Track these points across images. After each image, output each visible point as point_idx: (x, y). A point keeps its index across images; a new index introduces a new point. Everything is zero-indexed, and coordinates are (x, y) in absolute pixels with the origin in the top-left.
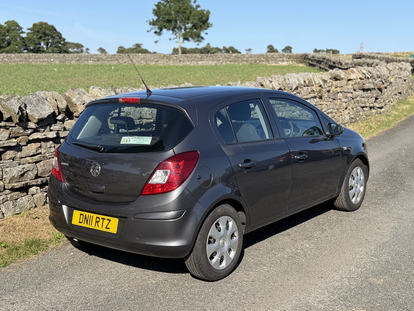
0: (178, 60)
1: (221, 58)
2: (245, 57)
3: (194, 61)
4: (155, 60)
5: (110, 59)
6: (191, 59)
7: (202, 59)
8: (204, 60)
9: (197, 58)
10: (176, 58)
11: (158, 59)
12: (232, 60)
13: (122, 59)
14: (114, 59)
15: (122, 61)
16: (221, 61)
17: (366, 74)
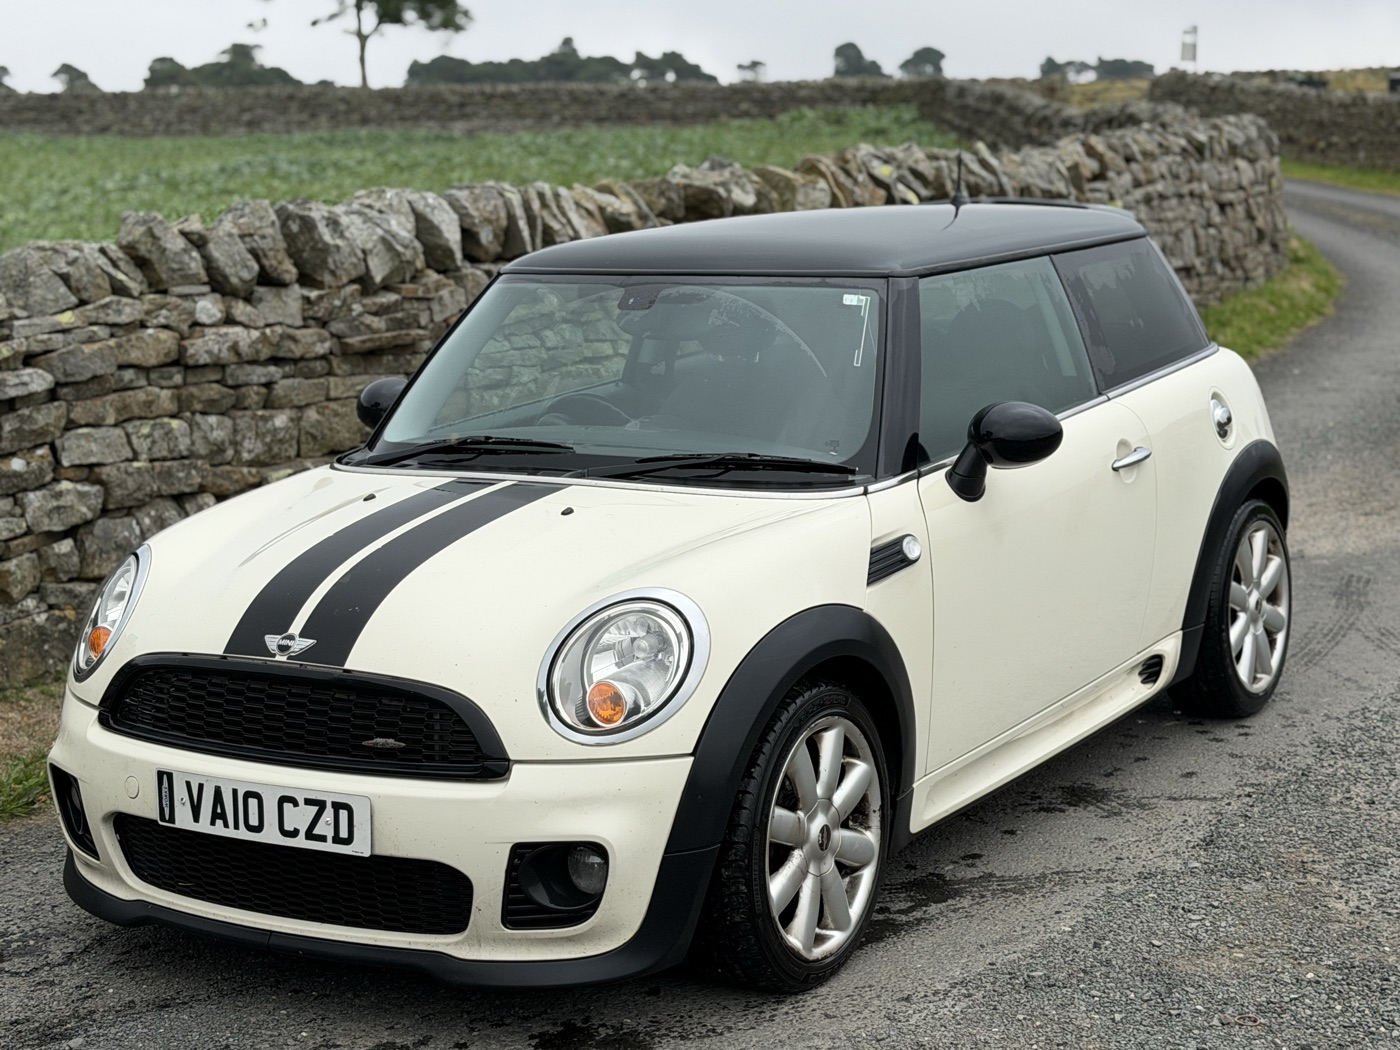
0: (356, 117)
1: (555, 106)
2: (664, 99)
3: (430, 118)
4: (246, 117)
5: (31, 115)
6: (414, 112)
7: (469, 110)
8: (475, 115)
9: (443, 107)
10: (342, 107)
11: (259, 112)
12: (603, 113)
13: (87, 116)
14: (48, 116)
15: (87, 122)
16: (556, 118)
17: (892, 186)
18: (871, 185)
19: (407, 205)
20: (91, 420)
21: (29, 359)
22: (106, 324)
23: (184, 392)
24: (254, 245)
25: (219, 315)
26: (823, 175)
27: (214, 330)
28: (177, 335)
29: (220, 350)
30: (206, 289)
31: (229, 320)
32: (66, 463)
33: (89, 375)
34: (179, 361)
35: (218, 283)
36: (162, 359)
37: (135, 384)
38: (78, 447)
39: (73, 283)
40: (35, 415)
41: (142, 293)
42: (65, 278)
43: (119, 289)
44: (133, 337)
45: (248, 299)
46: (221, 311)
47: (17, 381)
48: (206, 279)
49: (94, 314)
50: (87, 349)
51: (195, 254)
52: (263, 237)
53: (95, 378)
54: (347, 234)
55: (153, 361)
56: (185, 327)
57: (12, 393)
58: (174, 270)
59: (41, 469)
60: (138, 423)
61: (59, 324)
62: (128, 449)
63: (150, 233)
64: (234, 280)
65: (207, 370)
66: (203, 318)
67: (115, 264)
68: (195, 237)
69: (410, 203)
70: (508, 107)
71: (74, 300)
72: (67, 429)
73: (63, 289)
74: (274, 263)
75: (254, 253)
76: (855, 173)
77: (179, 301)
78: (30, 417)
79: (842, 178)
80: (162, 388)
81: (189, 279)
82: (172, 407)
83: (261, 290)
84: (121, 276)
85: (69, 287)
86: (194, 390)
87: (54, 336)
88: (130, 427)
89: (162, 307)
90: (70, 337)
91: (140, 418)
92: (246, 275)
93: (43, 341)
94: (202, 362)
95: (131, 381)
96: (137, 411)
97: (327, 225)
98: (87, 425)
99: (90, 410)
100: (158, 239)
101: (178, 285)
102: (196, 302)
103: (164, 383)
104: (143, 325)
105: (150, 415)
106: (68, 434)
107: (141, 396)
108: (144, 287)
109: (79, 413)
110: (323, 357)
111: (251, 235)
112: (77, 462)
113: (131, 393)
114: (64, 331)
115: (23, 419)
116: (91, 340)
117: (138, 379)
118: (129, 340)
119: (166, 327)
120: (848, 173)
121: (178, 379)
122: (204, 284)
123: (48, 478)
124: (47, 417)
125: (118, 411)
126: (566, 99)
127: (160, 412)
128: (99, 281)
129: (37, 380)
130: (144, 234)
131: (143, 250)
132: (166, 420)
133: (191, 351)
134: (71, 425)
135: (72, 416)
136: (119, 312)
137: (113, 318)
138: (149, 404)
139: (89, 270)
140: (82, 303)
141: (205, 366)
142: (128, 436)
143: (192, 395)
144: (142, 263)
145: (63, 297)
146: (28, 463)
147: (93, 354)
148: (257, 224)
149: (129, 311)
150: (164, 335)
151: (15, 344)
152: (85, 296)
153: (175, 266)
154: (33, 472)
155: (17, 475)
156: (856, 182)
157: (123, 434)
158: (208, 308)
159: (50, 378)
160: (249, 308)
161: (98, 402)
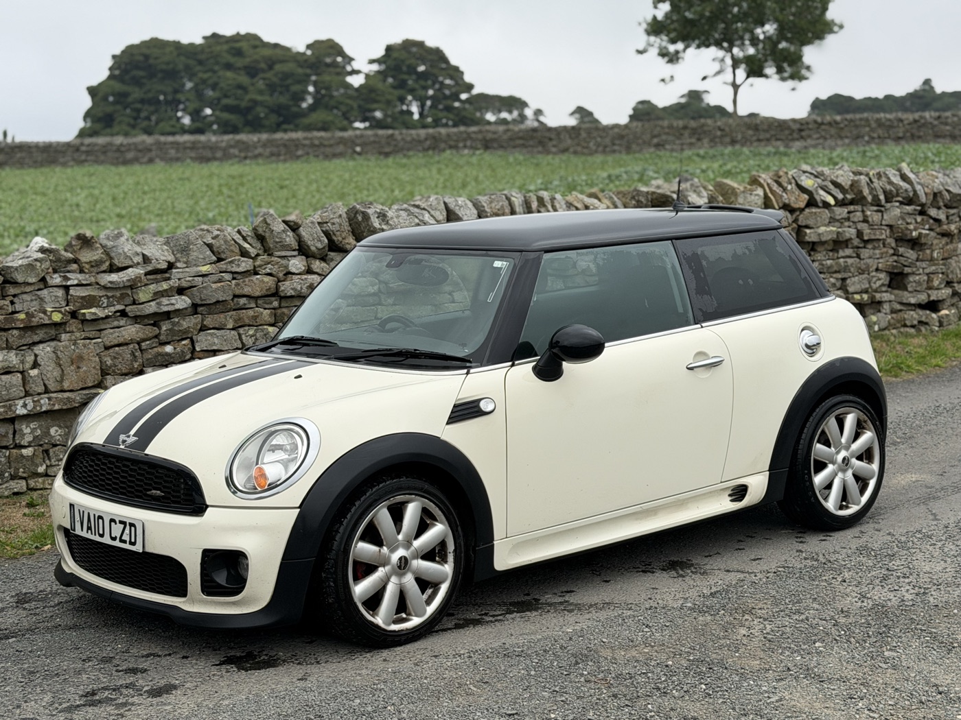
17: (814, 192)
18: (797, 192)
19: (443, 205)
20: (217, 326)
21: (181, 291)
22: (231, 272)
23: (279, 311)
24: (328, 228)
25: (303, 268)
26: (761, 186)
27: (299, 276)
28: (276, 279)
29: (301, 288)
30: (295, 253)
31: (309, 271)
32: (198, 349)
33: (214, 301)
34: (276, 294)
35: (303, 250)
36: (264, 292)
37: (247, 306)
38: (206, 340)
39: (215, 250)
40: (181, 322)
41: (258, 255)
42: (210, 246)
43: (244, 253)
44: (247, 280)
45: (323, 259)
46: (304, 266)
47: (168, 303)
48: (297, 248)
49: (225, 266)
50: (214, 286)
51: (290, 233)
52: (333, 224)
53: (218, 302)
54: (390, 222)
55: (258, 294)
56: (281, 275)
57: (165, 309)
58: (277, 242)
59: (182, 351)
60: (247, 328)
61: (201, 271)
62: (239, 342)
63: (265, 221)
64: (313, 248)
65: (294, 299)
66: (293, 270)
67: (244, 239)
68: (292, 224)
69: (445, 203)
70: (833, 131)
71: (214, 258)
72: (201, 330)
73: (209, 252)
74: (340, 239)
75: (327, 234)
76: (785, 185)
77: (279, 260)
78: (178, 322)
79: (775, 187)
80: (265, 309)
81: (287, 247)
82: (272, 320)
83: (332, 254)
84: (246, 245)
85: (213, 252)
86: (285, 310)
87: (196, 278)
88: (241, 330)
89: (269, 263)
90: (206, 279)
91: (249, 326)
92: (320, 246)
93: (189, 281)
94: (288, 294)
95: (245, 304)
96: (247, 321)
97: (378, 217)
98: (214, 328)
99: (216, 320)
100: (269, 225)
101: (279, 251)
102: (289, 260)
103: (267, 306)
104: (256, 273)
105: (256, 324)
106: (201, 333)
107: (251, 313)
108: (261, 252)
109: (209, 321)
110: (374, 294)
111: (327, 223)
112: (205, 349)
113: (244, 311)
114: (203, 276)
115: (174, 324)
116: (220, 281)
117: (250, 303)
118: (244, 281)
119: (270, 274)
120: (780, 184)
121: (276, 304)
122: (294, 250)
123: (188, 357)
124: (189, 323)
125: (235, 321)
126: (874, 125)
127: (263, 322)
128: (233, 248)
129: (182, 302)
130: (262, 221)
131: (260, 231)
132: (265, 327)
133: (282, 288)
134: (203, 328)
135: (205, 323)
136: (238, 266)
137: (235, 269)
138: (255, 318)
139: (226, 241)
140: (220, 260)
141: (292, 297)
142: (240, 335)
143: (283, 313)
144: (261, 238)
145: (209, 257)
146: (175, 348)
147: (217, 289)
148: (332, 216)
149: (245, 264)
150: (267, 279)
151: (171, 282)
152: (223, 256)
153: (277, 240)
154: (178, 353)
155: (168, 354)
156: (785, 189)
157: (236, 334)
158: (297, 264)
159: (189, 301)
160: (323, 264)
161: (222, 316)
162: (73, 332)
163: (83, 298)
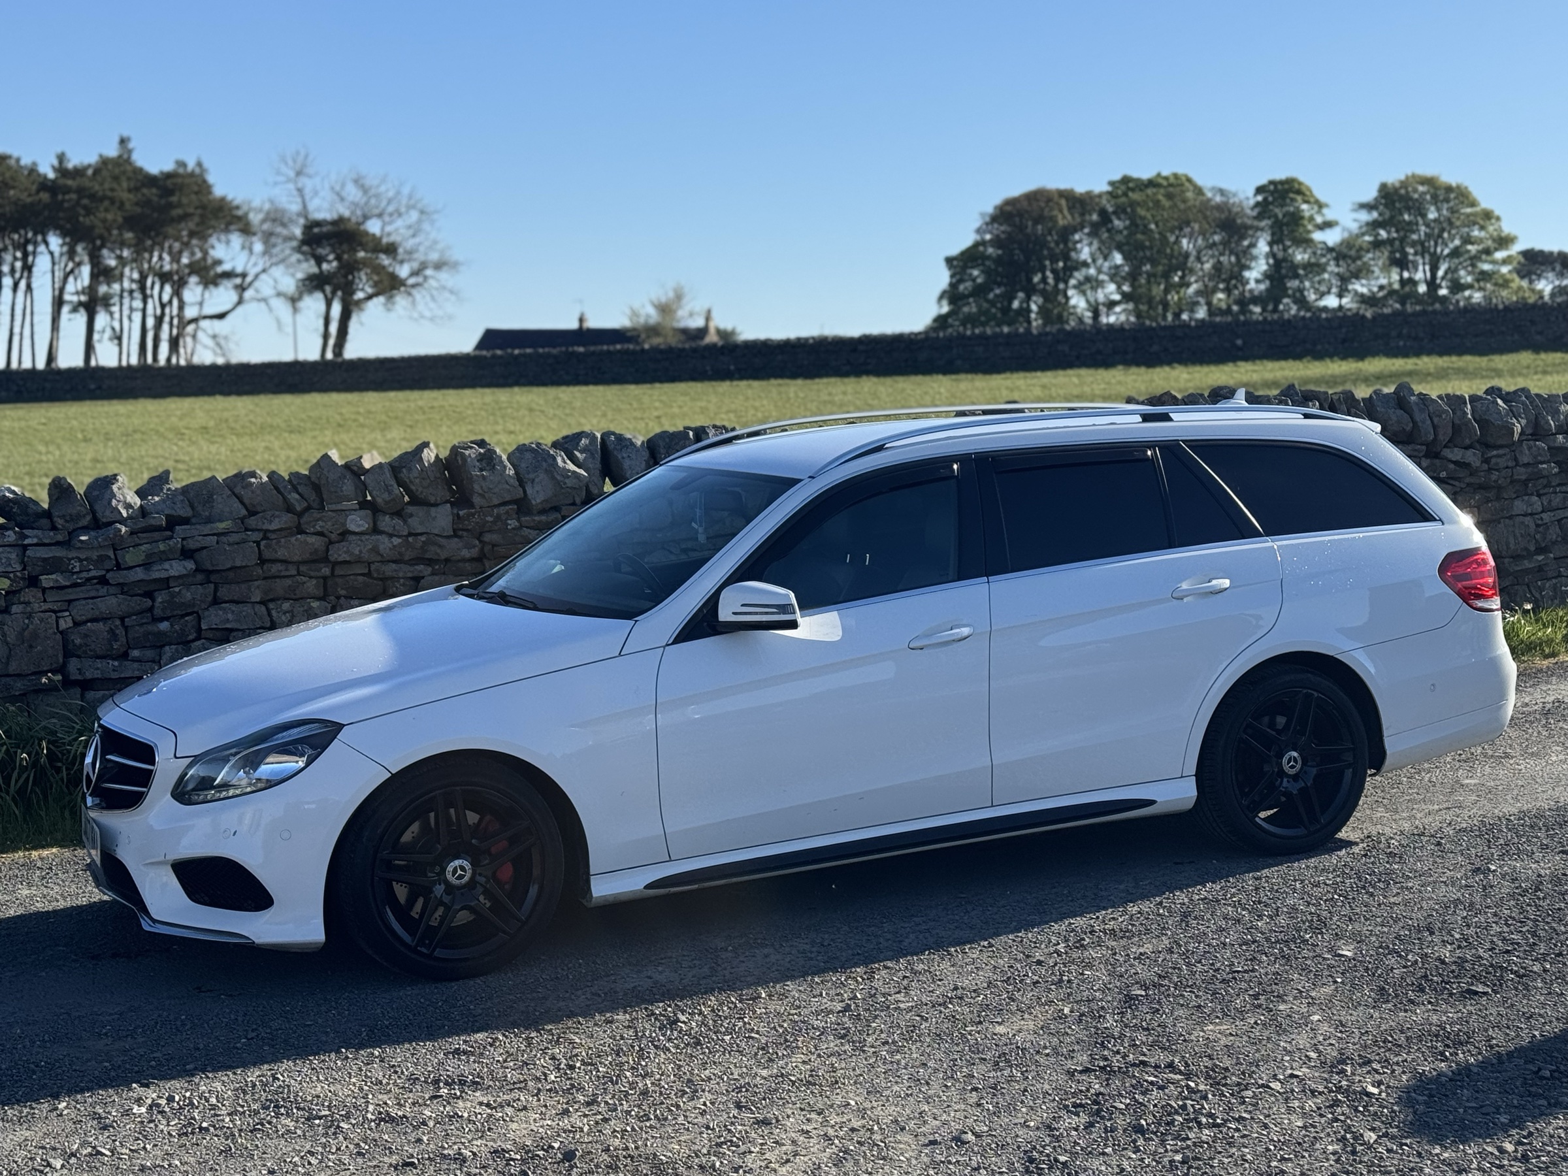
162: (29, 603)
163: (44, 560)
